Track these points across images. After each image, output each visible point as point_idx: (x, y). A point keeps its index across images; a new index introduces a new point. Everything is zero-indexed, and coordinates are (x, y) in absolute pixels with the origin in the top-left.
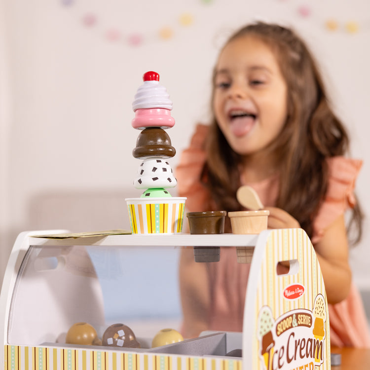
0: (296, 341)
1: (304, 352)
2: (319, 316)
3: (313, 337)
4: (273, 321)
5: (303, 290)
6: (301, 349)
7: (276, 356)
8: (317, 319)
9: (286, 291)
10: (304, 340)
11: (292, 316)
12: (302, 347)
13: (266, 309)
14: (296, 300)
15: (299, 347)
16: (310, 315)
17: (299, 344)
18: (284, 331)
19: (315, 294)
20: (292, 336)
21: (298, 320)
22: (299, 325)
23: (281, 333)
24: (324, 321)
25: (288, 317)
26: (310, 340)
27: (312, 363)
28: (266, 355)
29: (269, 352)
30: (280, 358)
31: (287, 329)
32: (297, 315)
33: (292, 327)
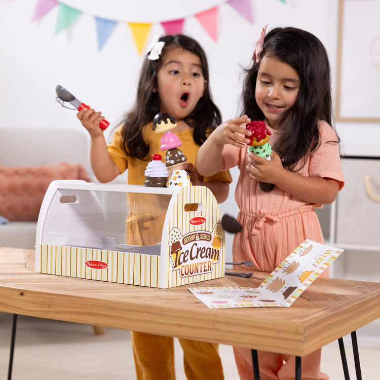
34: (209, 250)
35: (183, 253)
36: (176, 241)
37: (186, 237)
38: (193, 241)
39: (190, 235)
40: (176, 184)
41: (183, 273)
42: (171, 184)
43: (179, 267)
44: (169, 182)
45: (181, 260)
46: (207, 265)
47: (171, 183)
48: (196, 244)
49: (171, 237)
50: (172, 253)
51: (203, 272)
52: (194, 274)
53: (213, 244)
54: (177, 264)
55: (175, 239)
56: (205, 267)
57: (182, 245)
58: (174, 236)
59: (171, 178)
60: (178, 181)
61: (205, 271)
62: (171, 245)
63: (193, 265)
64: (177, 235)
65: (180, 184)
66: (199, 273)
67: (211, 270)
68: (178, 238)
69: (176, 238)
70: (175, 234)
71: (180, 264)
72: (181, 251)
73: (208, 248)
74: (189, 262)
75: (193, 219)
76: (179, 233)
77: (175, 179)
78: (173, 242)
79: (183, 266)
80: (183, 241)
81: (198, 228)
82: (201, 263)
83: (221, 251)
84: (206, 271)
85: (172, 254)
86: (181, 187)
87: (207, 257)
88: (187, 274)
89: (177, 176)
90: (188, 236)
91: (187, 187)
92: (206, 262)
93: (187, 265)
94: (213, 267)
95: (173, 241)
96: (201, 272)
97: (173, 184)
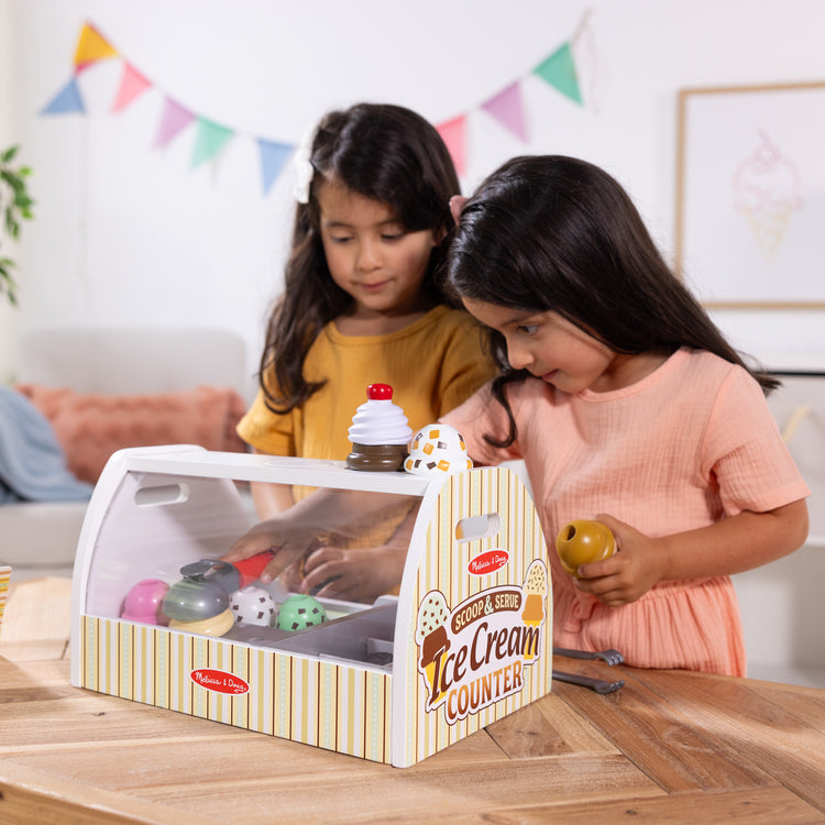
0: (490, 635)
1: (503, 649)
2: (534, 592)
3: (521, 624)
4: (446, 612)
5: (507, 557)
6: (499, 645)
7: (452, 664)
8: (531, 598)
9: (475, 564)
10: (505, 631)
11: (484, 598)
12: (502, 641)
13: (435, 596)
14: (493, 574)
15: (495, 643)
16: (518, 593)
17: (494, 639)
18: (467, 624)
19: (528, 560)
20: (483, 629)
21: (494, 603)
22: (496, 611)
23: (462, 627)
24: (544, 598)
25: (477, 601)
26: (517, 629)
27: (518, 663)
28: (433, 665)
29: (438, 660)
30: (457, 666)
31: (473, 620)
32: (493, 596)
33: (483, 614)
34: (515, 634)
35: (452, 657)
36: (435, 627)
37: (460, 612)
38: (478, 617)
39: (471, 605)
40: (431, 466)
41: (455, 709)
42: (417, 466)
43: (444, 697)
44: (413, 458)
45: (450, 676)
46: (510, 674)
47: (418, 462)
48: (485, 625)
49: (422, 619)
50: (424, 664)
51: (502, 695)
52: (480, 706)
53: (525, 617)
54: (439, 689)
55: (431, 622)
56: (507, 679)
57: (450, 635)
58: (429, 615)
59: (416, 447)
60: (436, 456)
61: (506, 690)
62: (421, 643)
63: (478, 681)
64: (436, 610)
65: (444, 465)
66: (494, 699)
67: (520, 684)
68: (441, 618)
69: (434, 619)
70: (432, 608)
71: (445, 687)
72: (449, 653)
73: (515, 629)
74: (470, 677)
75: (478, 560)
76: (443, 605)
77: (428, 450)
78: (428, 633)
79: (454, 692)
80: (454, 624)
81: (489, 581)
82: (497, 673)
83: (544, 629)
84: (509, 689)
85: (423, 666)
86: (446, 476)
87: (510, 653)
88: (462, 712)
89: (434, 442)
90: (465, 608)
91: (461, 476)
92: (509, 668)
93: (465, 687)
94: (526, 674)
95: (426, 629)
96: (498, 695)
97: (423, 465)
